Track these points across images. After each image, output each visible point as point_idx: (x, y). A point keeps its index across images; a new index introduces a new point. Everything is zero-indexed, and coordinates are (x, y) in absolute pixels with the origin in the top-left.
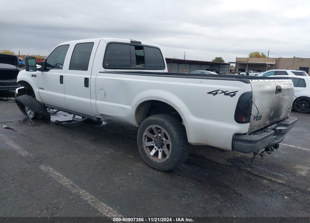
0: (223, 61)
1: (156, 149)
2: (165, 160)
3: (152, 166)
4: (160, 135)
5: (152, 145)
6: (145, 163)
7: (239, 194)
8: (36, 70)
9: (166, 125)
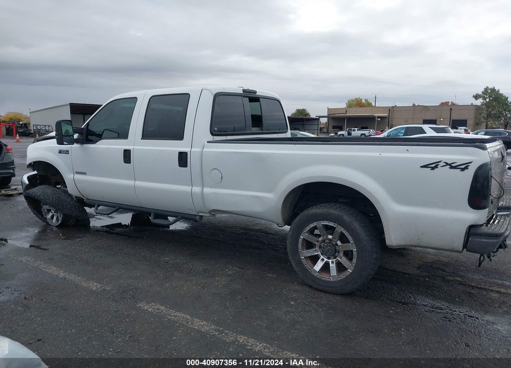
0: (308, 114)
1: (323, 260)
2: (343, 275)
3: (321, 288)
4: (330, 237)
5: (316, 253)
6: (303, 283)
7: (473, 317)
8: (72, 142)
9: (344, 220)
